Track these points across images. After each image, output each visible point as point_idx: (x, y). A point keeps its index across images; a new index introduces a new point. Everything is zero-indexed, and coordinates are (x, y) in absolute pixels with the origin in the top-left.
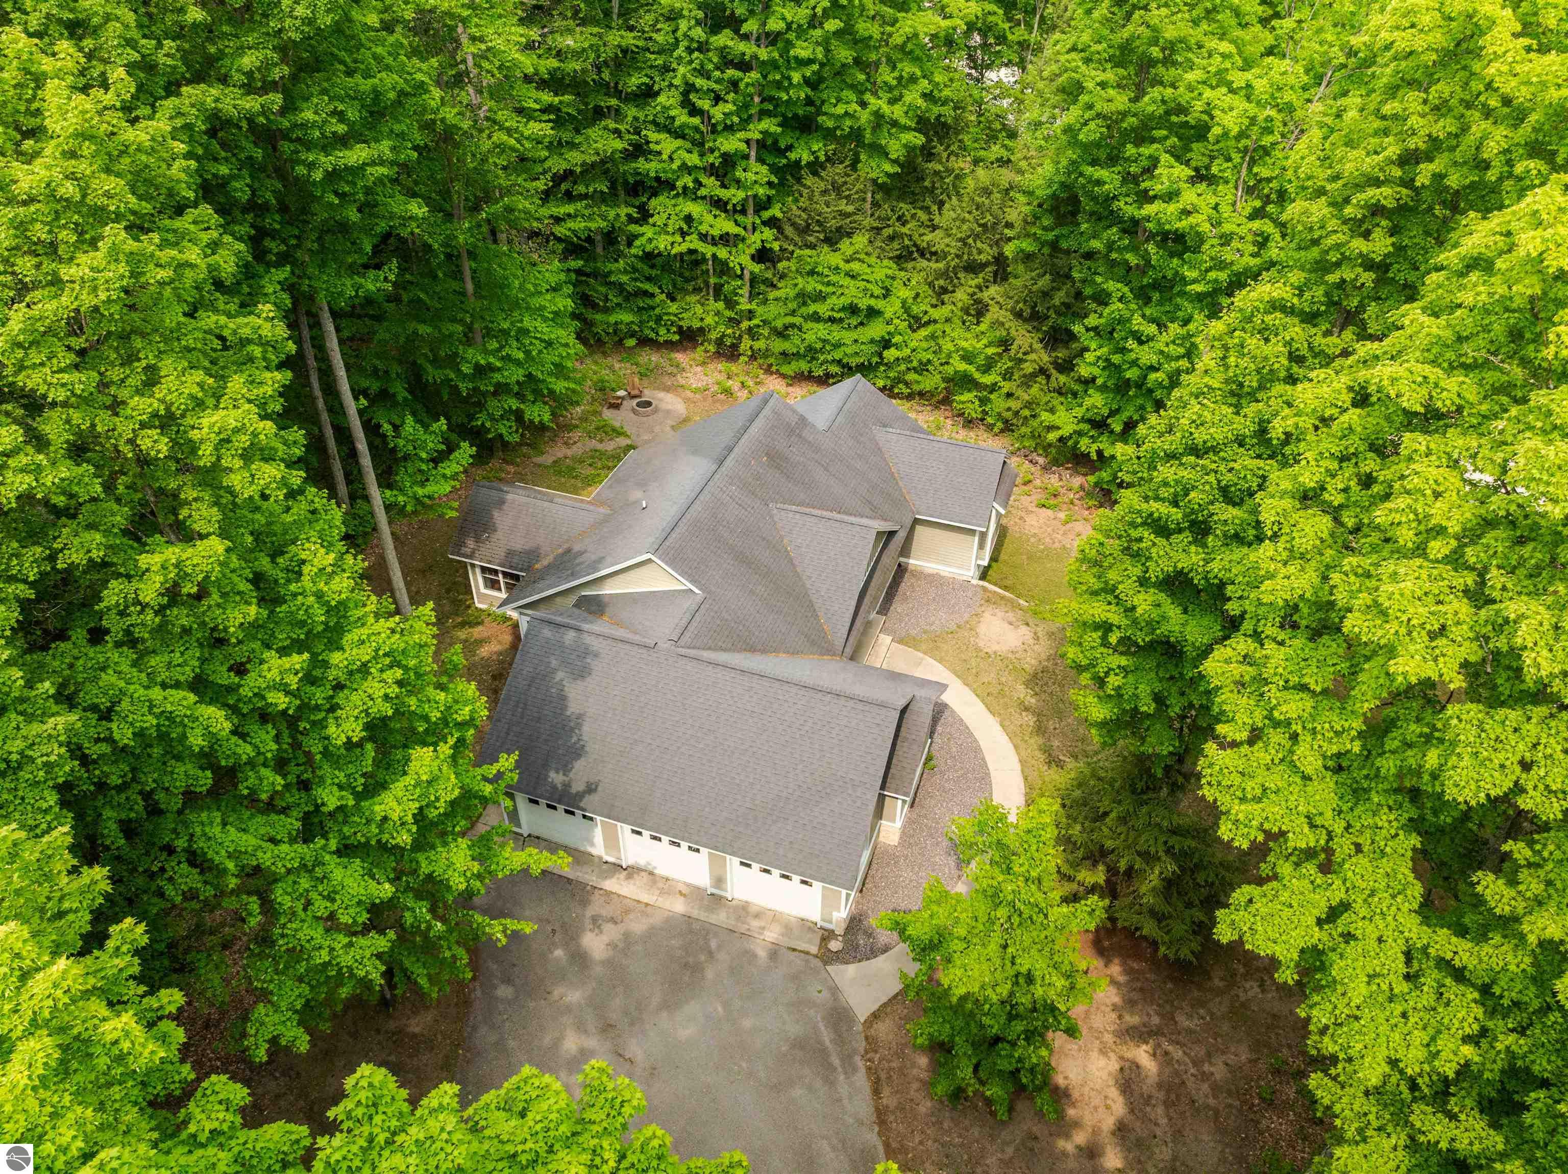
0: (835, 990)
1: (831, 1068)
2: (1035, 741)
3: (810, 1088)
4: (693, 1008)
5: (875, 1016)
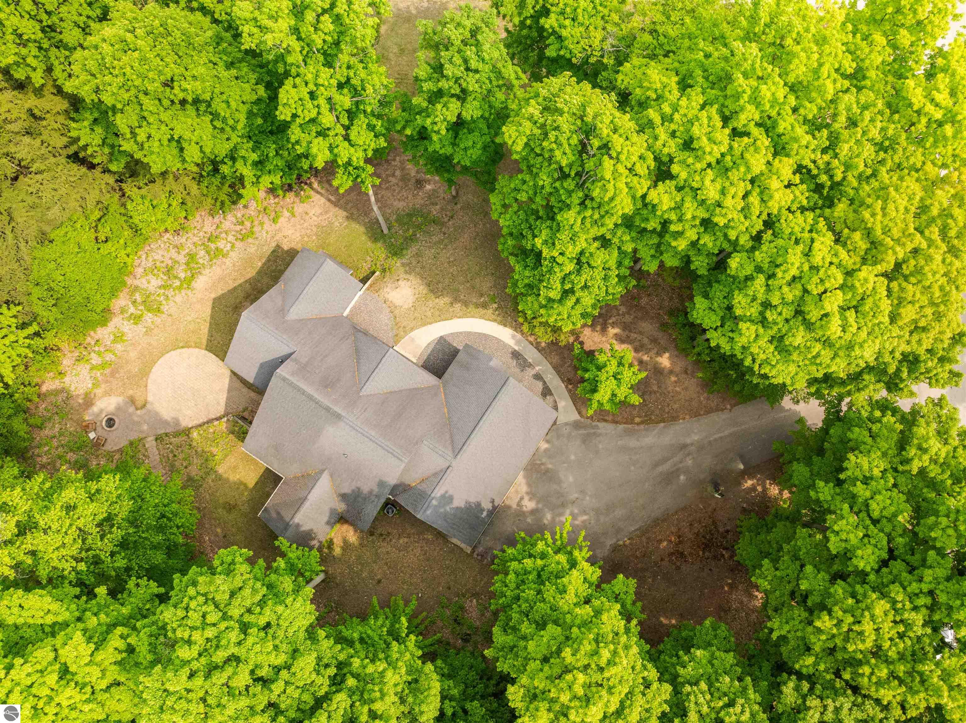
0: (566, 424)
1: (594, 433)
2: (471, 308)
3: (600, 442)
4: (561, 475)
5: (579, 413)
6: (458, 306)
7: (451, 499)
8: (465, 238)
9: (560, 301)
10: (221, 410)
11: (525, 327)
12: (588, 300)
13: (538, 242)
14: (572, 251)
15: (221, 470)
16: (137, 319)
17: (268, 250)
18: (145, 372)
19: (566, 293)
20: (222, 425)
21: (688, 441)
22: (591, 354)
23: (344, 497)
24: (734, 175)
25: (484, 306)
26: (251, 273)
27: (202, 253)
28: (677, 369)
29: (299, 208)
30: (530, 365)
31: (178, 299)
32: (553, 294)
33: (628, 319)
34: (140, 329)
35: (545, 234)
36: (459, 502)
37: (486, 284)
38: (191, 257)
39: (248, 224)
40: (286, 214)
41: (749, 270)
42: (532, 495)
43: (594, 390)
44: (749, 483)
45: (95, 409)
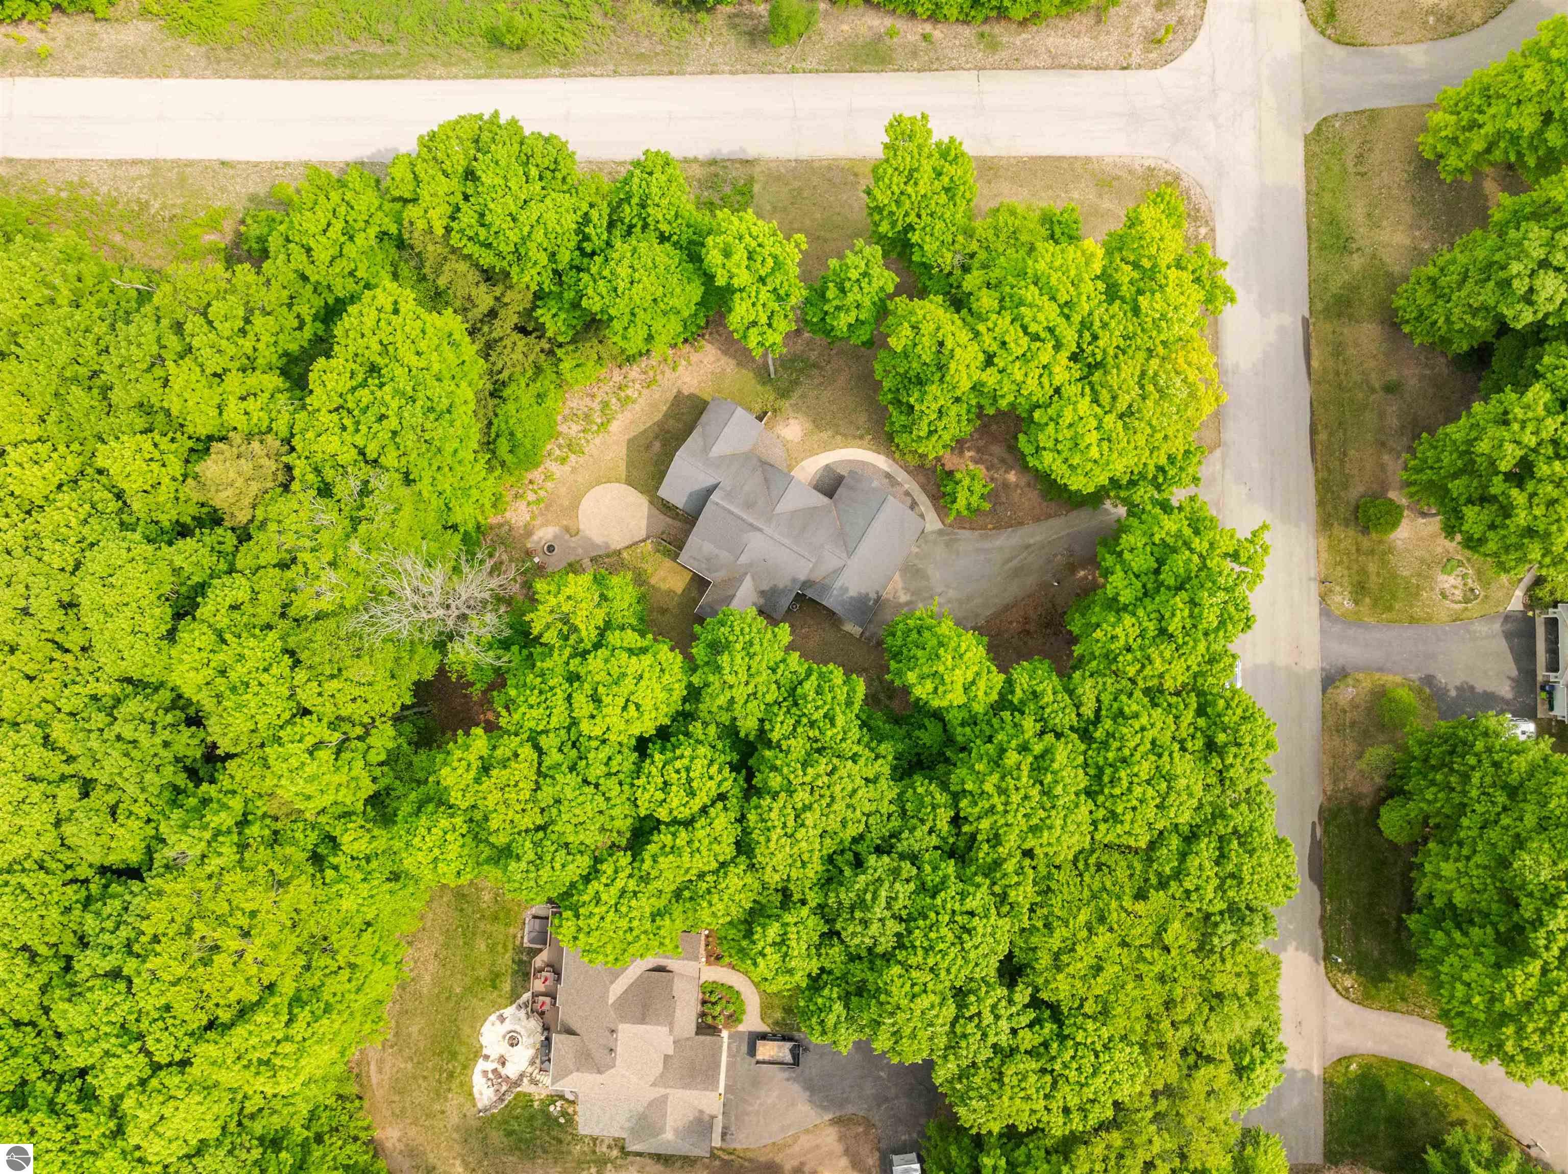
0: (932, 532)
1: (955, 539)
3: (960, 546)
4: (930, 573)
5: (942, 522)
6: (839, 437)
7: (847, 589)
8: (842, 379)
9: (927, 438)
10: (643, 534)
11: (897, 455)
12: (947, 437)
13: (912, 400)
14: (935, 406)
15: (653, 581)
16: (563, 460)
17: (670, 396)
18: (575, 506)
19: (931, 433)
20: (649, 546)
21: (1032, 541)
22: (950, 474)
23: (762, 593)
24: (1032, 365)
25: (861, 437)
26: (658, 416)
27: (614, 400)
28: (1023, 483)
29: (695, 357)
30: (899, 484)
31: (597, 441)
32: (922, 434)
33: (981, 443)
34: (567, 468)
35: (916, 395)
36: (852, 593)
37: (862, 419)
38: (605, 405)
39: (651, 373)
40: (684, 363)
41: (1044, 420)
42: (906, 589)
43: (954, 501)
44: (1082, 573)
45: (535, 538)
